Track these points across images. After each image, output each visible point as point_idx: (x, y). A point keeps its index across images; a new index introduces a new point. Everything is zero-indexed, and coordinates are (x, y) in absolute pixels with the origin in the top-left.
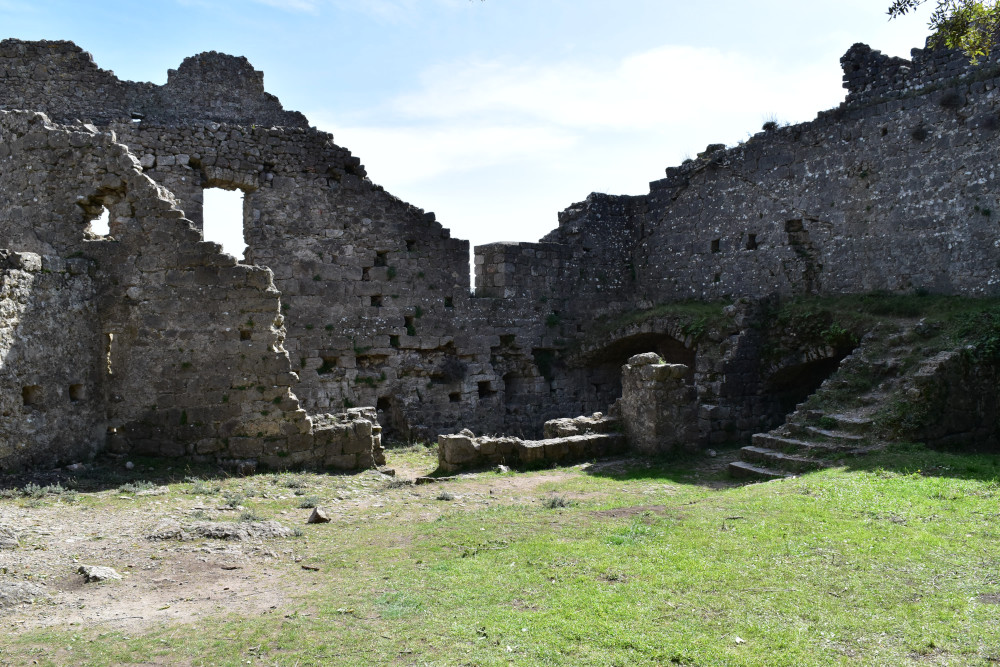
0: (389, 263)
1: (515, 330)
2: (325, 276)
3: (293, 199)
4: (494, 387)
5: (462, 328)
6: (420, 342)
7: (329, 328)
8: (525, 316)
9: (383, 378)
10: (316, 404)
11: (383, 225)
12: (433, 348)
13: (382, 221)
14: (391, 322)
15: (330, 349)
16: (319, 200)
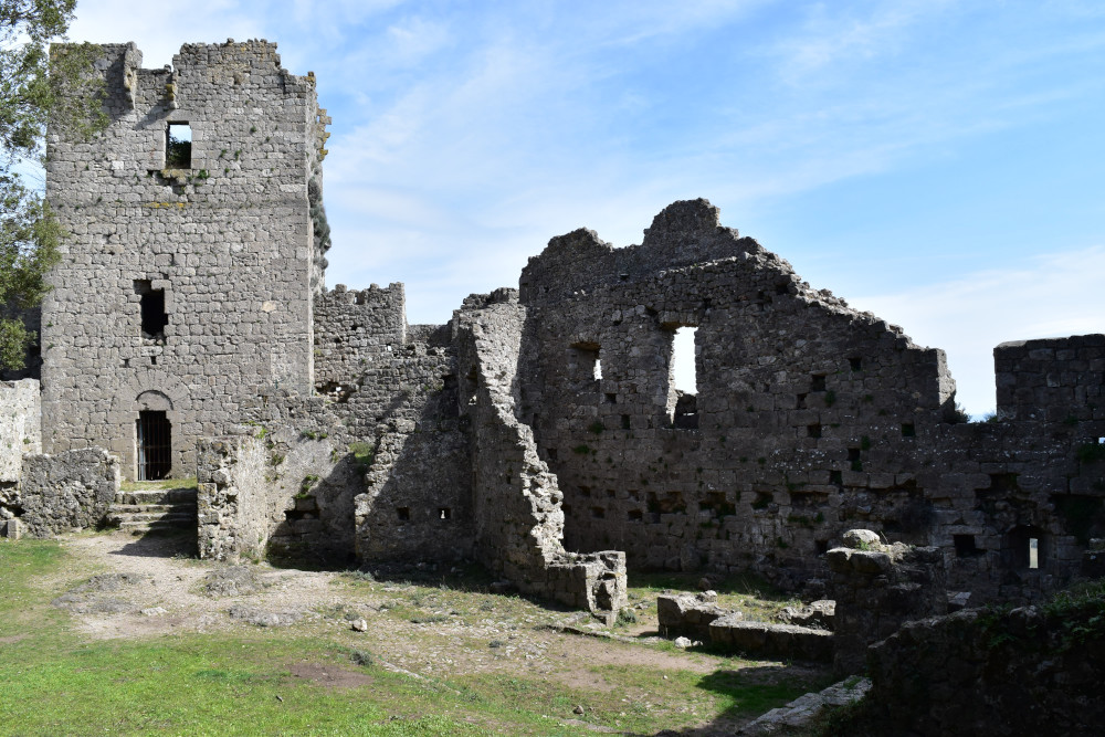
0: (827, 387)
1: (1017, 467)
2: (757, 407)
3: (727, 331)
4: (980, 544)
5: (928, 463)
6: (869, 479)
7: (762, 461)
8: (1033, 447)
9: (820, 519)
10: (751, 540)
11: (819, 345)
12: (886, 486)
13: (818, 340)
14: (831, 456)
15: (764, 483)
16: (751, 327)
